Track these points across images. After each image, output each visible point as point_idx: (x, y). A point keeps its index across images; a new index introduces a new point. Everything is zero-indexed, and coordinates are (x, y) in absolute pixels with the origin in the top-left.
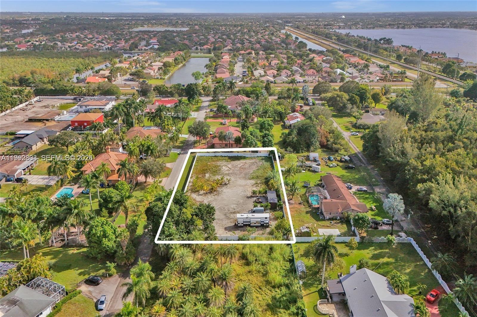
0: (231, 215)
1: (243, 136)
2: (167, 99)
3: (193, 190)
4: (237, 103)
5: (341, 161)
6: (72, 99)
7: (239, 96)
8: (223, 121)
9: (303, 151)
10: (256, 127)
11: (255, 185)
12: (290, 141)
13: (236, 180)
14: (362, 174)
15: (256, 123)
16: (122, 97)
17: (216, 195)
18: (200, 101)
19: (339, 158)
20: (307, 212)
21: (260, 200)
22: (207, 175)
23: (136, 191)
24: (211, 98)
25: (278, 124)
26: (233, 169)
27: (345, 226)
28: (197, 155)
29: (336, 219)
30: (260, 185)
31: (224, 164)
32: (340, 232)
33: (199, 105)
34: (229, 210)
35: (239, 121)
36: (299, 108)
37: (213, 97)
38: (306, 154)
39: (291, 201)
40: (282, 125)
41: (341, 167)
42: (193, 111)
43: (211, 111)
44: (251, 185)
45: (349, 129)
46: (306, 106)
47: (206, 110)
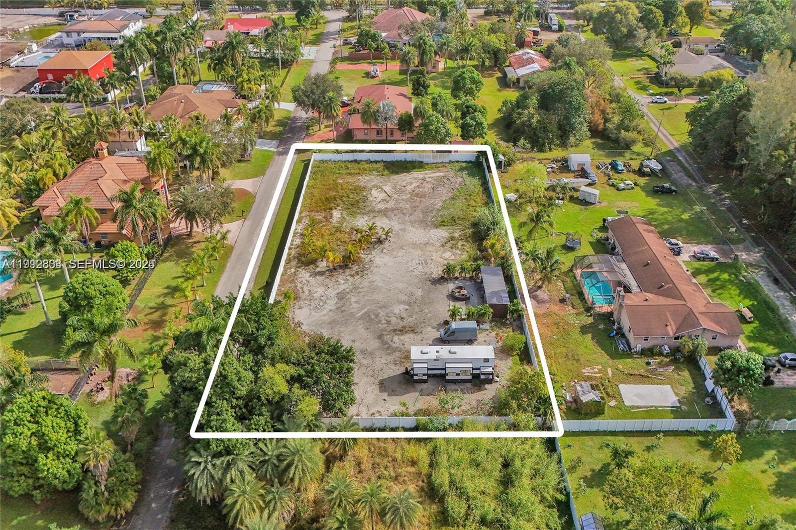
0: (396, 338)
1: (419, 113)
2: (252, 16)
3: (303, 259)
4: (399, 28)
5: (640, 172)
6: (55, 16)
7: (405, 8)
8: (371, 68)
9: (552, 146)
10: (443, 83)
11: (449, 245)
12: (523, 124)
13: (403, 230)
14: (698, 208)
15: (441, 73)
16: (159, 11)
17: (357, 273)
18: (322, 21)
19: (635, 165)
20: (584, 330)
21: (464, 292)
22: (336, 214)
23: (163, 261)
24: (346, 14)
25: (491, 76)
26: (396, 196)
27: (686, 374)
28: (314, 157)
29: (661, 354)
30: (460, 243)
31: (375, 182)
32: (677, 394)
33: (321, 29)
34: (388, 322)
35: (405, 68)
36: (531, 36)
37: (348, 11)
38: (558, 153)
39: (539, 293)
40: (498, 78)
41: (643, 189)
42: (306, 44)
43: (346, 43)
44: (438, 244)
45: (644, 88)
46: (544, 32)
47: (333, 42)
